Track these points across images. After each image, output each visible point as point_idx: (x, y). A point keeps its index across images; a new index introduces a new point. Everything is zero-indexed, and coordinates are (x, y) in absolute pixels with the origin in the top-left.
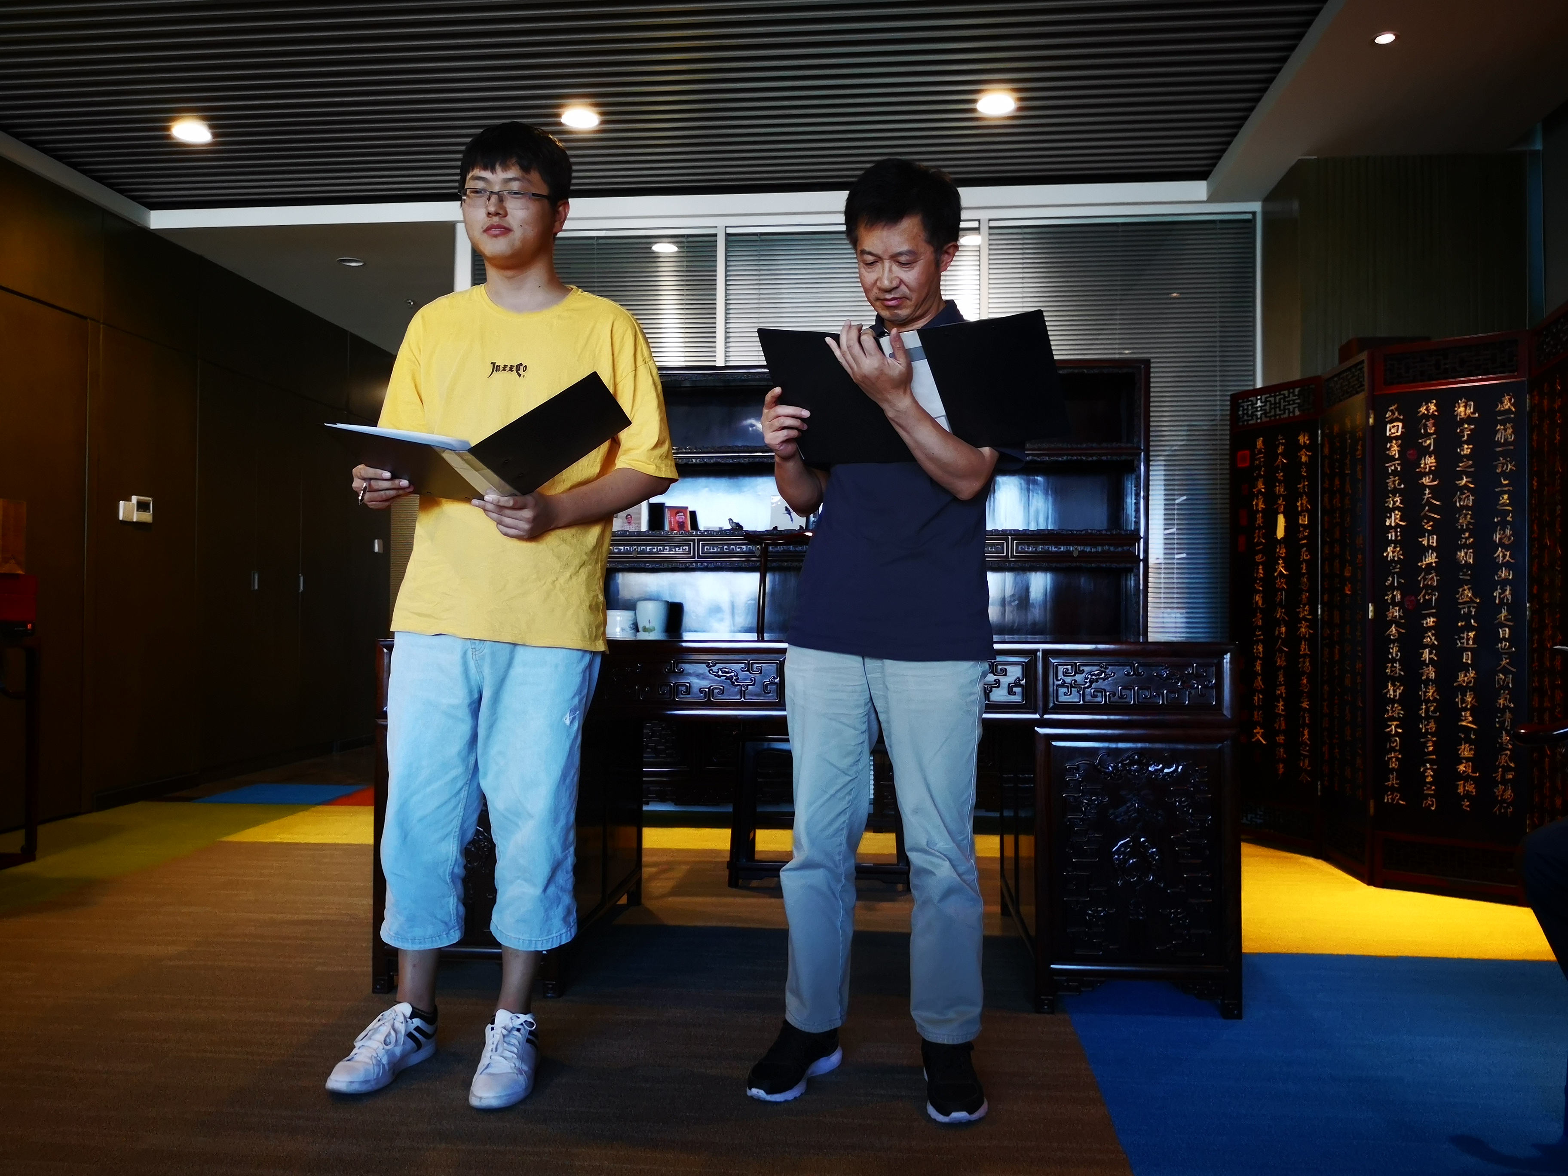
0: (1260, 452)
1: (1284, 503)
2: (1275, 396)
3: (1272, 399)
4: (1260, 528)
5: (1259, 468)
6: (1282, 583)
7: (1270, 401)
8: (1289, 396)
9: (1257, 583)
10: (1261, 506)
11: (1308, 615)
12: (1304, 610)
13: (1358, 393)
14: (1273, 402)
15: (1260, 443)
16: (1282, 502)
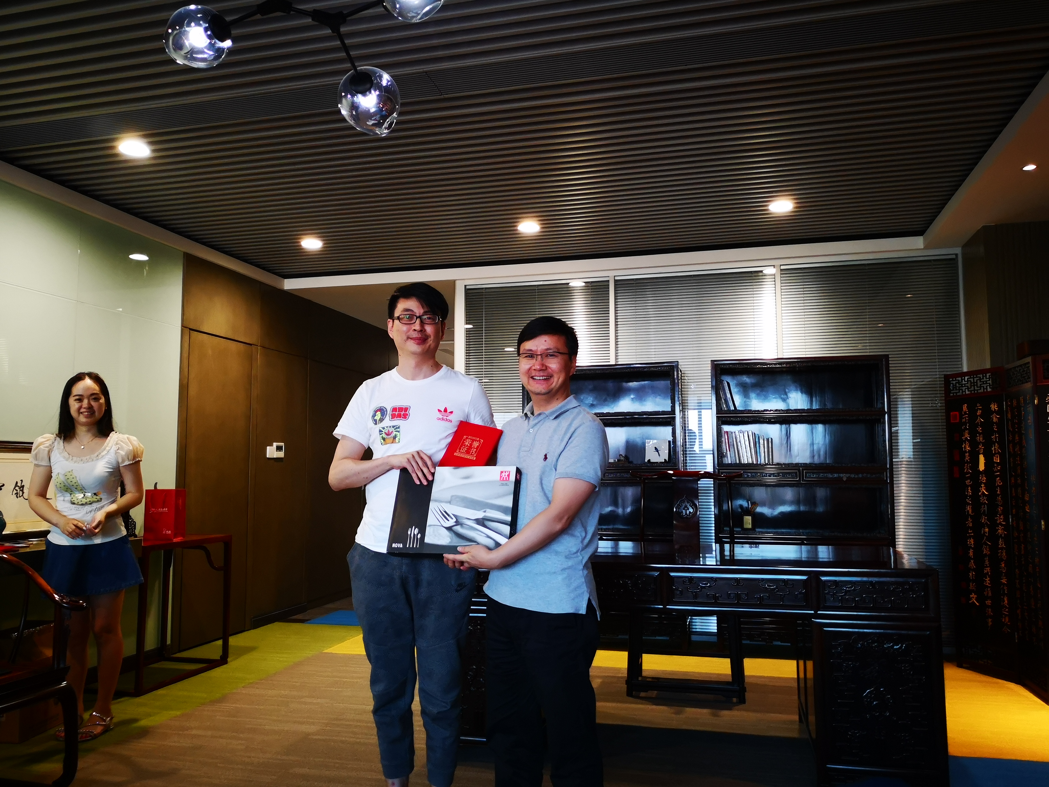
0: (965, 413)
1: (983, 447)
2: (974, 378)
3: (972, 380)
4: (967, 462)
5: (965, 424)
6: (984, 500)
7: (970, 381)
8: (983, 378)
9: (967, 499)
10: (968, 448)
11: (1003, 522)
12: (1000, 518)
13: (1027, 382)
14: (972, 381)
15: (965, 407)
16: (982, 447)
